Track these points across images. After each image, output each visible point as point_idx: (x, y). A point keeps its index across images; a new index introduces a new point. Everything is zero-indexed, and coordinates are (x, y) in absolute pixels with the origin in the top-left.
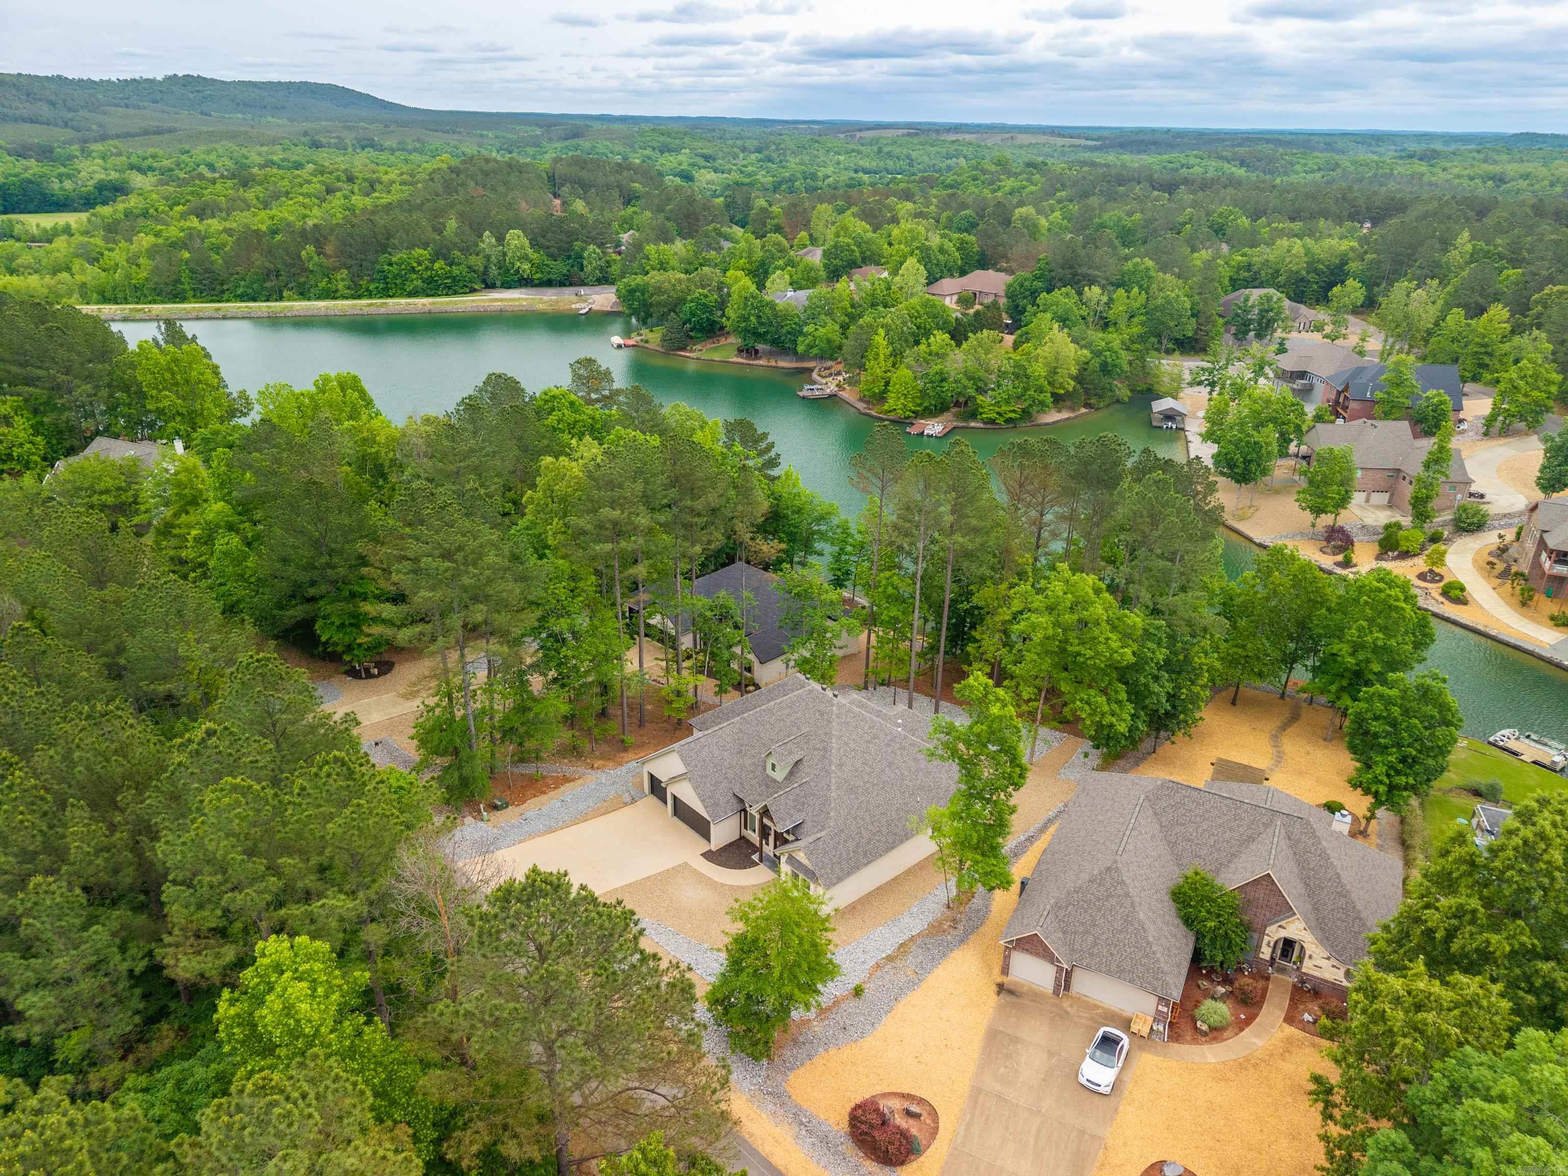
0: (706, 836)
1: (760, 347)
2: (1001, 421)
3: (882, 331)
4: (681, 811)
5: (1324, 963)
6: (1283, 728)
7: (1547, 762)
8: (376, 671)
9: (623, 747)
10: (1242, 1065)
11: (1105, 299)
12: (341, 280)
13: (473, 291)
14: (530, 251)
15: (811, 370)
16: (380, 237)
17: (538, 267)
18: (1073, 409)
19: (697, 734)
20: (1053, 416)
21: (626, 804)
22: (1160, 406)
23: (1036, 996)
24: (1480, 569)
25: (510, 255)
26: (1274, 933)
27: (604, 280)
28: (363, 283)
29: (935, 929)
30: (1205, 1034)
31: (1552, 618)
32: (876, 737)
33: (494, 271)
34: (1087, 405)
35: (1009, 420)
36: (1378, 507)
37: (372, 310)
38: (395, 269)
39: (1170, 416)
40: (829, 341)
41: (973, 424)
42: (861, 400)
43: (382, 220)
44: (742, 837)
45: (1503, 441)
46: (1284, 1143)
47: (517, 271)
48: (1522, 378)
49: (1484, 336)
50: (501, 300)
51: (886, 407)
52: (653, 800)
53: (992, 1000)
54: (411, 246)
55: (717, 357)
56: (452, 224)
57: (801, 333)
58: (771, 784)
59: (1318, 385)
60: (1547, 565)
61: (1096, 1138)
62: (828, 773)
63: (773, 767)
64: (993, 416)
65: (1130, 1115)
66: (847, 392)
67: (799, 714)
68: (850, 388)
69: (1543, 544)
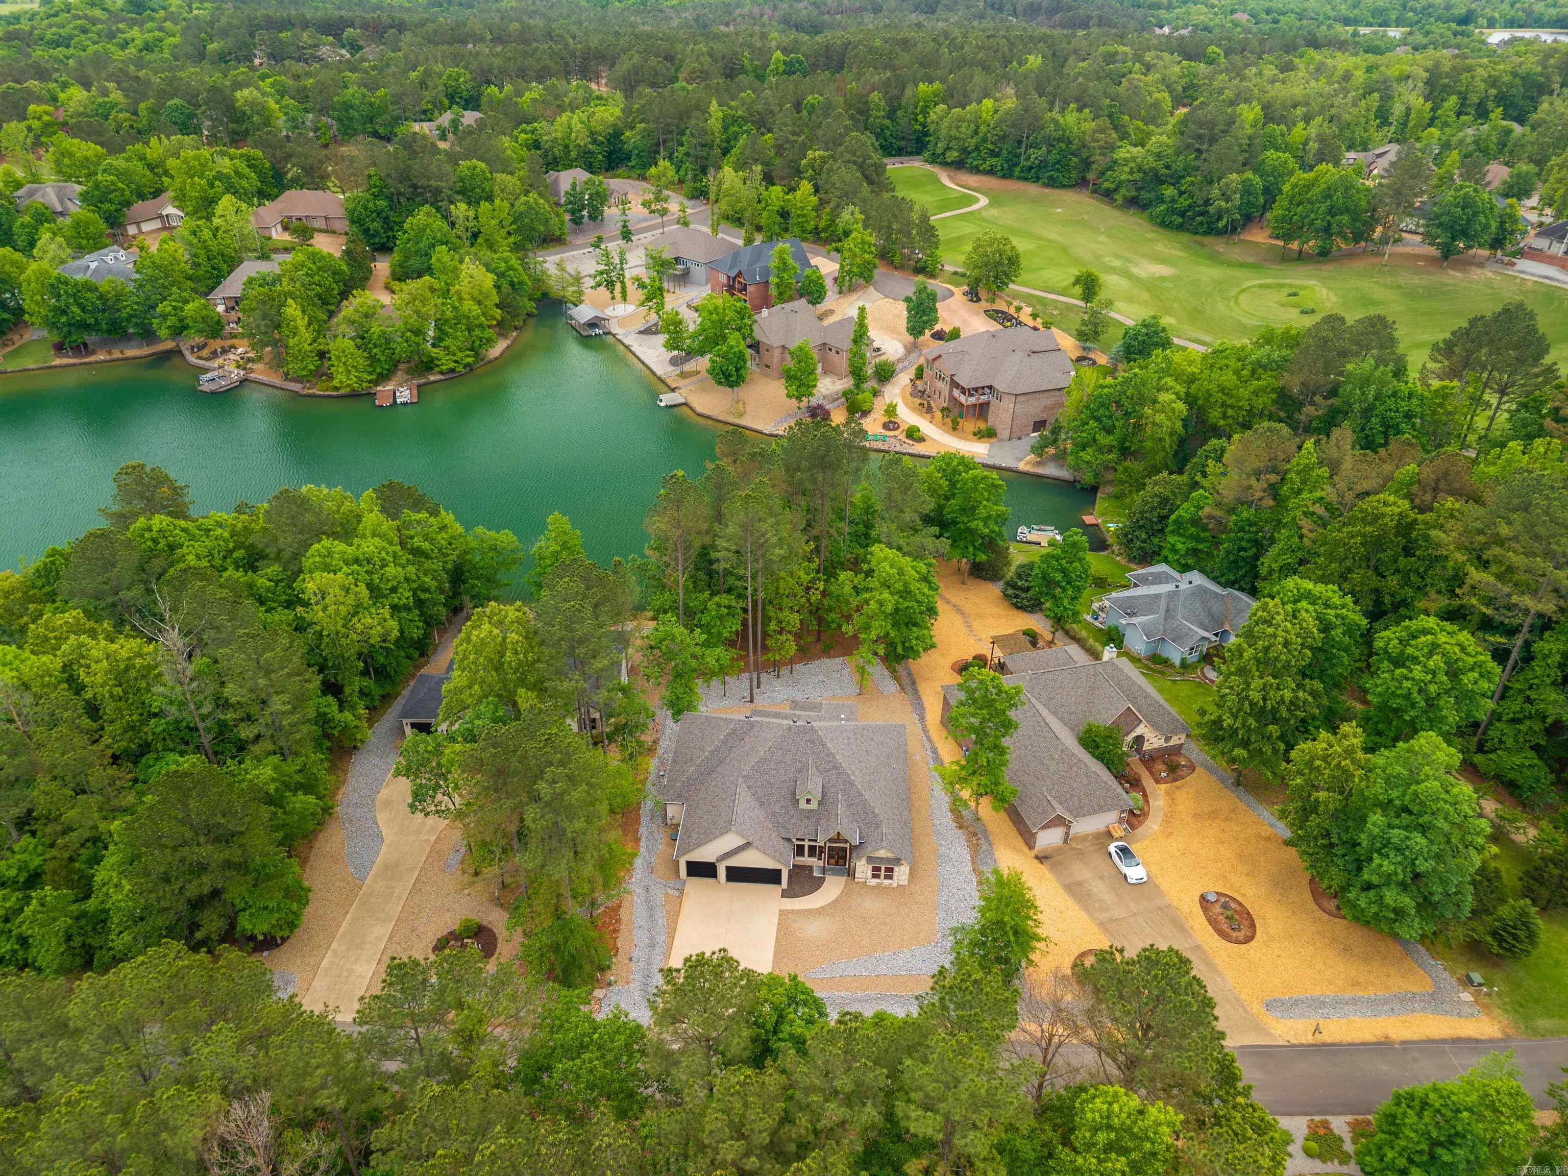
0: (778, 882)
1: (87, 338)
2: (460, 369)
3: (291, 302)
4: (737, 875)
5: (1155, 739)
10: (1167, 821)
11: (472, 214)
15: (179, 353)
18: (507, 335)
20: (498, 348)
21: (682, 899)
22: (579, 314)
23: (1058, 851)
24: (915, 410)
26: (1130, 737)
30: (1142, 816)
31: (975, 434)
34: (516, 328)
35: (465, 366)
39: (592, 324)
41: (432, 379)
42: (290, 379)
44: (794, 866)
45: (855, 296)
51: (335, 384)
52: (696, 881)
53: (1044, 869)
55: (25, 364)
58: (813, 816)
59: (693, 268)
60: (962, 399)
61: (1169, 906)
62: (852, 784)
63: (808, 801)
64: (452, 365)
65: (1165, 884)
66: (260, 372)
67: (793, 750)
68: (258, 366)
69: (954, 384)
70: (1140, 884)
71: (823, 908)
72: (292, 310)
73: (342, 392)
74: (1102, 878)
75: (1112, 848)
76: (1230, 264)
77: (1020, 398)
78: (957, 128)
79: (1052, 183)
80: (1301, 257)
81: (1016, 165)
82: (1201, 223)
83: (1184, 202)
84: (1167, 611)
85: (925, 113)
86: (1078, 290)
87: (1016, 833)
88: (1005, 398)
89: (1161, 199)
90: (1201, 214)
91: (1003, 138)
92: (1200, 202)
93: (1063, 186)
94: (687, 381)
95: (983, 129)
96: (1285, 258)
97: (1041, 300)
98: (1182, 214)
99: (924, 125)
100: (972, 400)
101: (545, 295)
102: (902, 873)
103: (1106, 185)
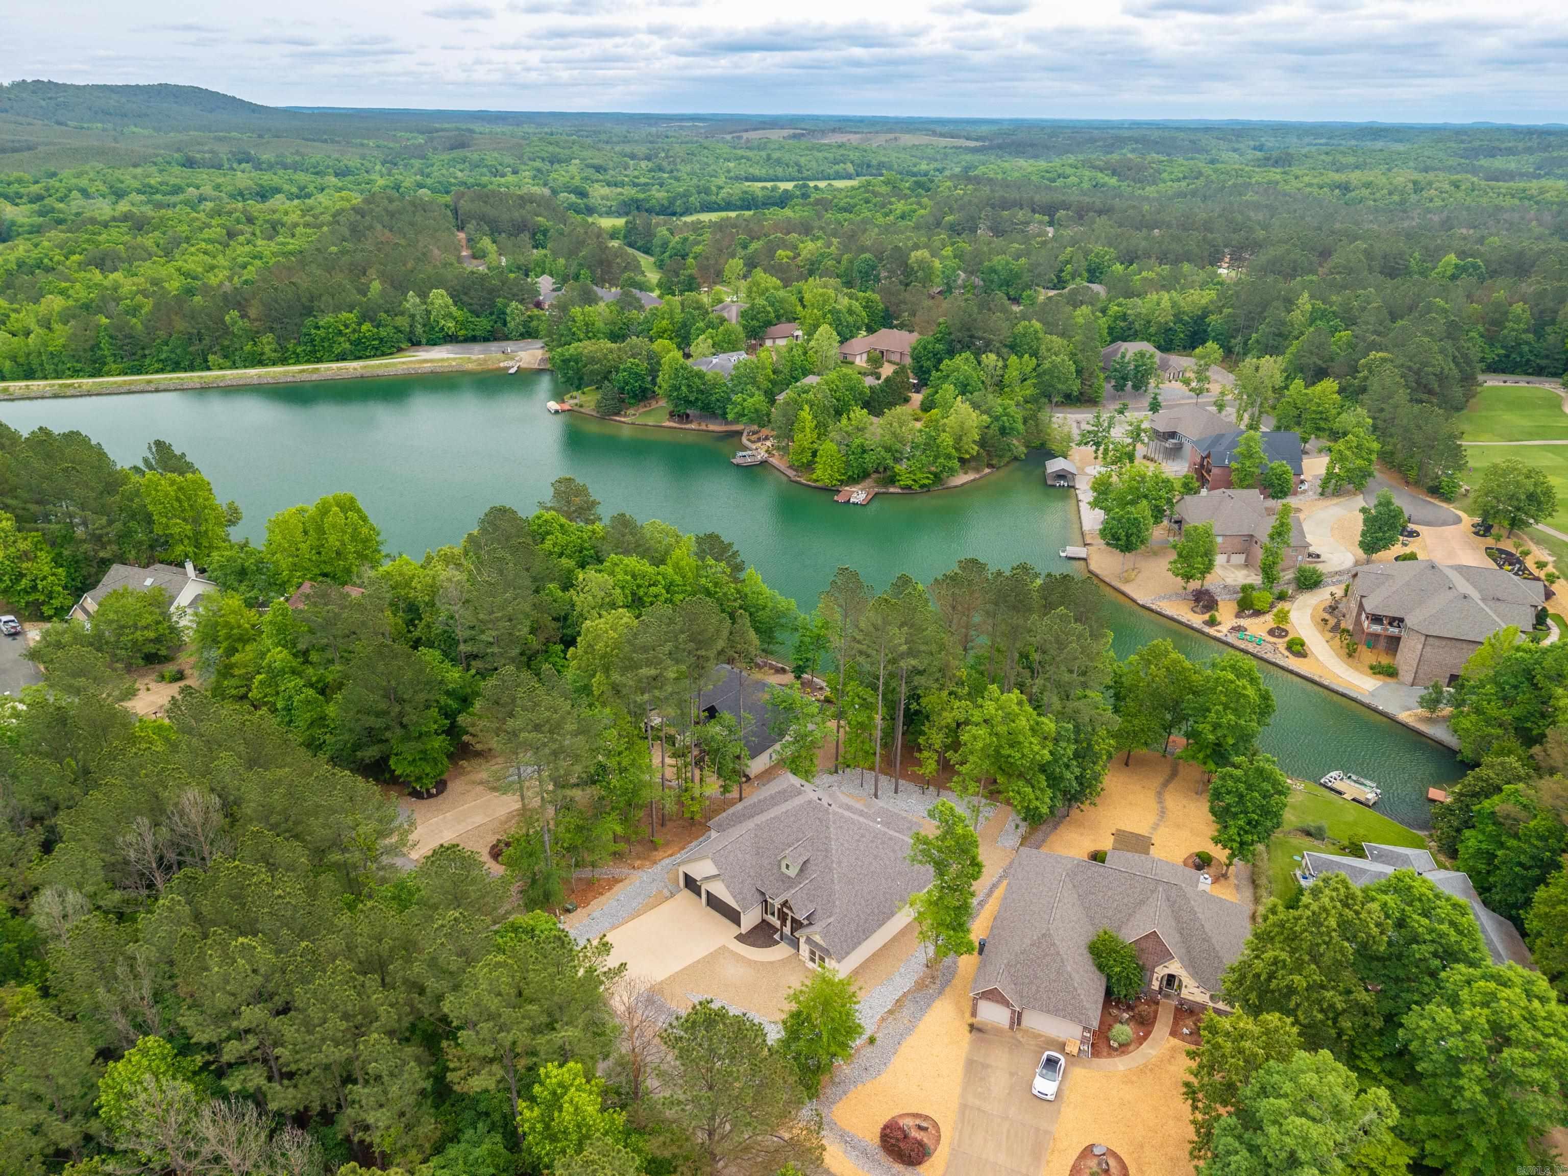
0: (738, 924)
1: (691, 412)
2: (916, 487)
3: (807, 408)
4: (714, 902)
5: (1196, 991)
6: (1165, 784)
7: (1363, 799)
8: (434, 791)
9: (653, 846)
10: (1142, 1071)
11: (1000, 364)
12: (267, 342)
13: (400, 350)
14: (453, 309)
15: (740, 433)
16: (304, 300)
17: (462, 324)
18: (977, 470)
19: (714, 834)
20: (962, 479)
21: (667, 899)
22: (1054, 466)
23: (998, 1031)
24: (1316, 624)
25: (434, 313)
26: (1161, 971)
27: (528, 333)
28: (290, 346)
29: (920, 986)
30: (1116, 1050)
31: (1372, 668)
32: (863, 836)
33: (419, 329)
34: (990, 466)
35: (922, 486)
36: (1238, 567)
37: (305, 377)
38: (322, 332)
39: (1061, 475)
40: (757, 411)
41: (892, 490)
42: (790, 467)
43: (303, 281)
44: (763, 921)
45: (1335, 500)
46: (1171, 1123)
47: (442, 329)
48: (1349, 448)
49: (1319, 405)
50: (431, 361)
51: (814, 477)
52: (687, 893)
53: (966, 1037)
54: (338, 309)
55: (651, 421)
56: (376, 286)
57: (729, 399)
58: (788, 882)
59: (1186, 445)
60: (1365, 624)
61: (1048, 1133)
62: (831, 869)
63: (788, 866)
64: (910, 482)
65: (1069, 1114)
66: (776, 459)
67: (803, 821)
68: (777, 455)
70: (1041, 1099)
71: (757, 962)
72: (806, 414)
73: (819, 484)
77: (1431, 640)
88: (1415, 637)
100: (1377, 628)
101: (1040, 445)
102: (832, 967)
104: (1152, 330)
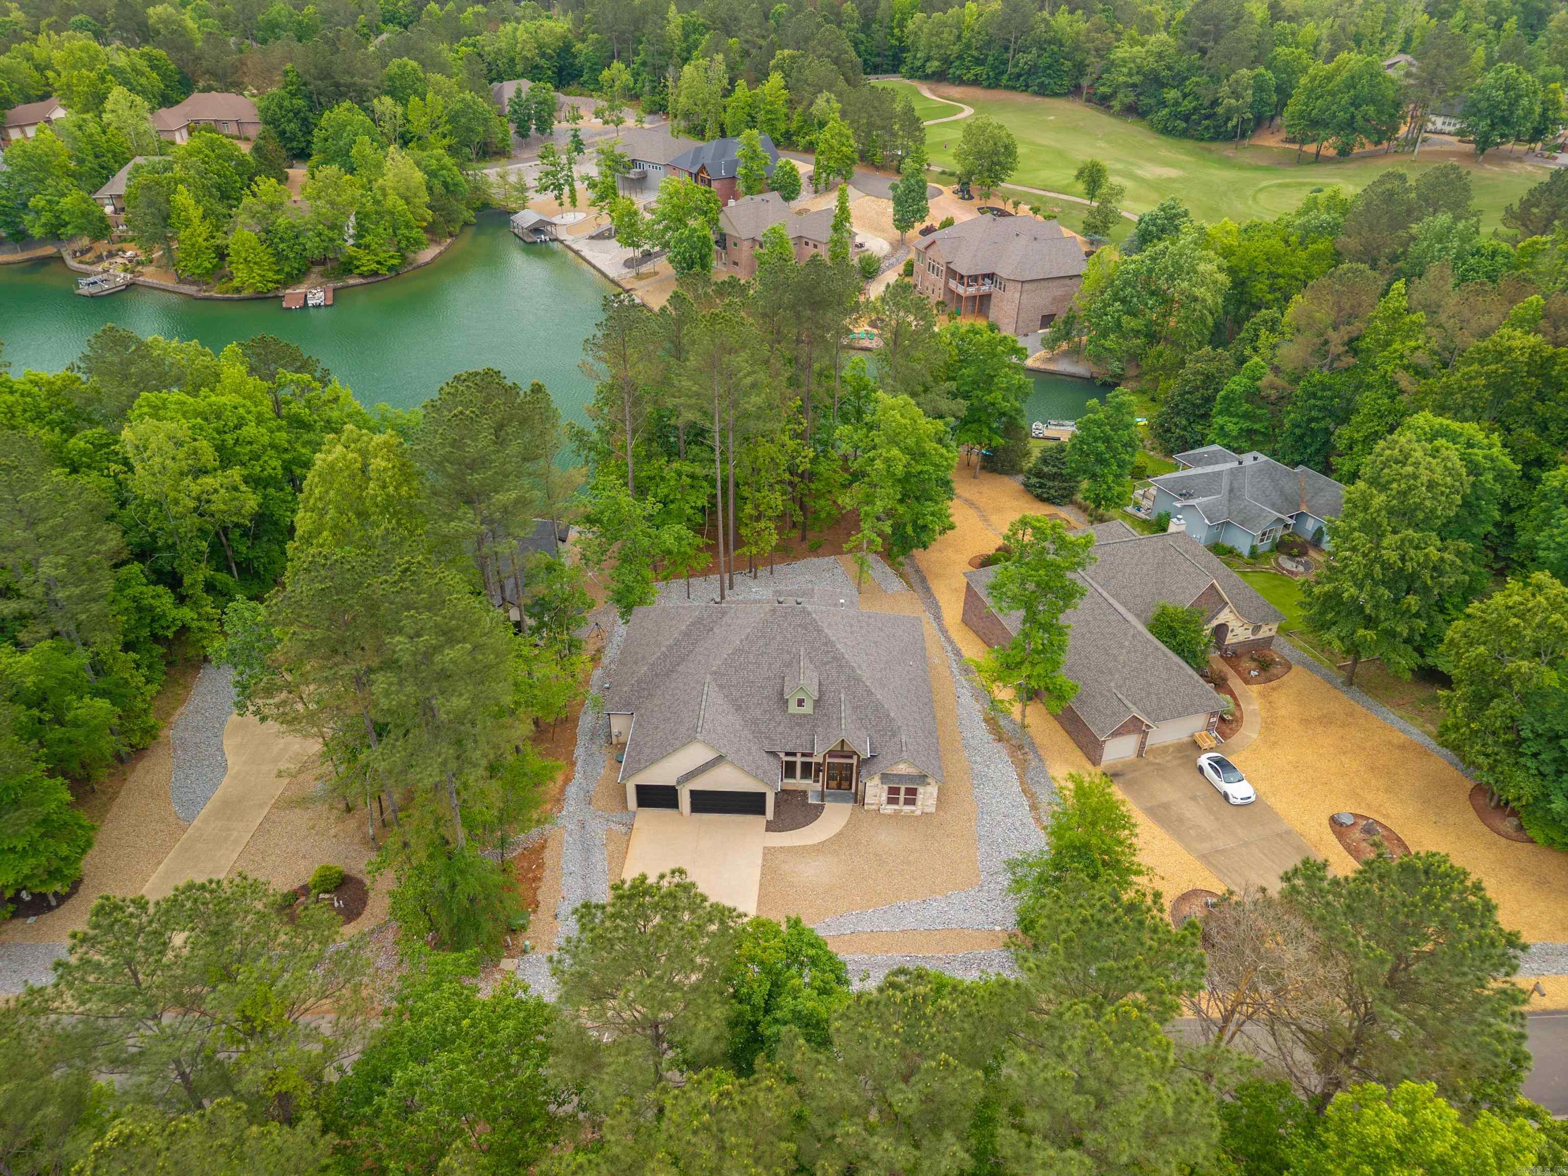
0: (757, 809)
2: (383, 271)
3: (182, 189)
4: (707, 802)
5: (1241, 629)
8: (63, 889)
10: (1267, 728)
11: (400, 110)
18: (439, 243)
20: (428, 254)
21: (628, 834)
22: (522, 220)
23: (1134, 766)
26: (1211, 626)
30: (1234, 722)
34: (451, 235)
35: (390, 269)
39: (536, 230)
41: (351, 282)
42: (182, 281)
48: (833, 137)
52: (650, 812)
58: (807, 722)
59: (651, 171)
60: (961, 290)
61: (1289, 832)
62: (858, 680)
63: (800, 703)
64: (374, 266)
65: (1278, 803)
66: (150, 275)
67: (779, 638)
68: (150, 269)
69: (952, 273)
70: (1246, 805)
71: (823, 843)
72: (183, 198)
73: (246, 293)
74: (1194, 798)
75: (1204, 760)
76: (1241, 168)
77: (1026, 286)
78: (938, 34)
79: (1043, 91)
80: (1318, 159)
81: (1003, 73)
82: (1207, 128)
83: (1188, 105)
84: (1231, 490)
85: (901, 25)
86: (1081, 187)
87: (1072, 745)
88: (1010, 286)
89: (1163, 104)
90: (1207, 117)
91: (989, 43)
92: (1206, 103)
93: (1055, 95)
94: (643, 282)
95: (966, 34)
96: (1301, 160)
97: (1040, 198)
98: (1187, 118)
99: (900, 40)
100: (972, 291)
101: (486, 206)
102: (928, 796)
103: (1103, 89)
104: (519, 68)
